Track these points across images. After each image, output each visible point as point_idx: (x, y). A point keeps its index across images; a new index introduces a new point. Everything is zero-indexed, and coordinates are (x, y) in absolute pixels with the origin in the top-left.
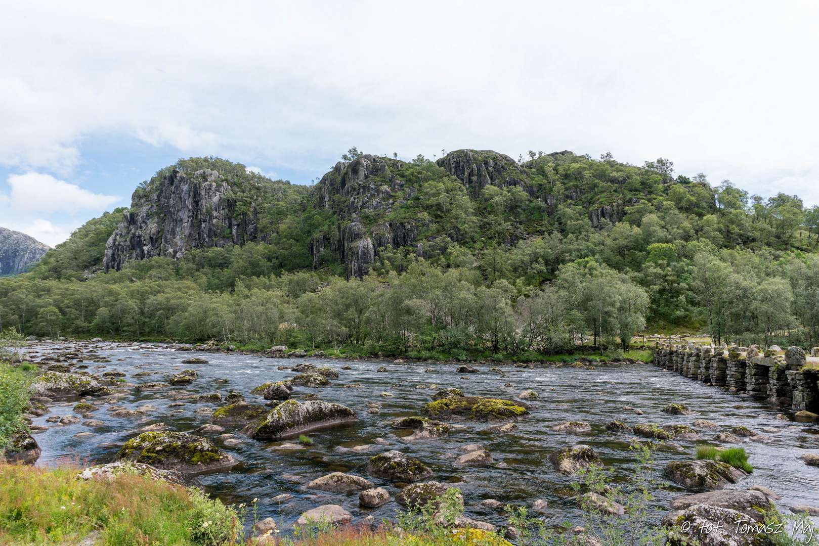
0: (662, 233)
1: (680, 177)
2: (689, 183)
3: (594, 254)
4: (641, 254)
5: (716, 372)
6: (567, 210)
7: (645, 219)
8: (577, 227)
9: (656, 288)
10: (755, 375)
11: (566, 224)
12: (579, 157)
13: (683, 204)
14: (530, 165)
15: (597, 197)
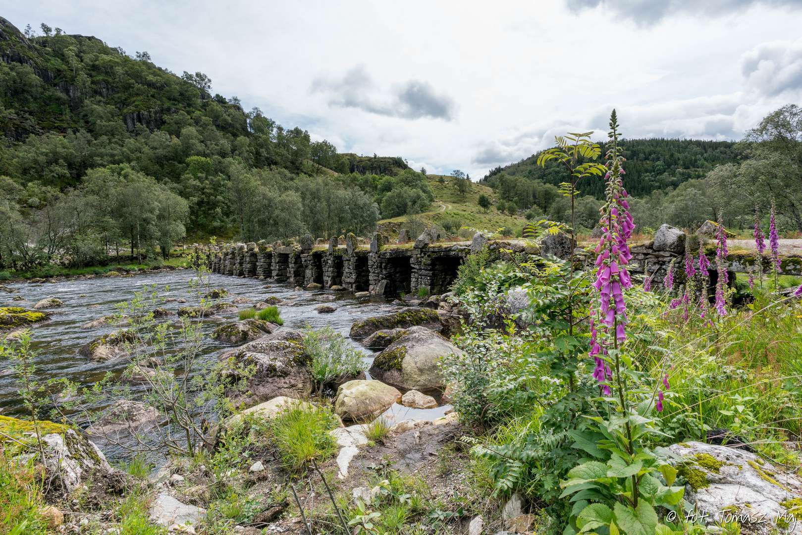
0: (200, 147)
1: (217, 96)
2: (225, 103)
3: (129, 161)
4: (181, 165)
5: (249, 266)
6: (97, 108)
7: (184, 131)
8: (110, 128)
9: (195, 199)
10: (278, 263)
11: (95, 123)
12: (112, 49)
13: (220, 122)
14: (44, 42)
15: (133, 99)
